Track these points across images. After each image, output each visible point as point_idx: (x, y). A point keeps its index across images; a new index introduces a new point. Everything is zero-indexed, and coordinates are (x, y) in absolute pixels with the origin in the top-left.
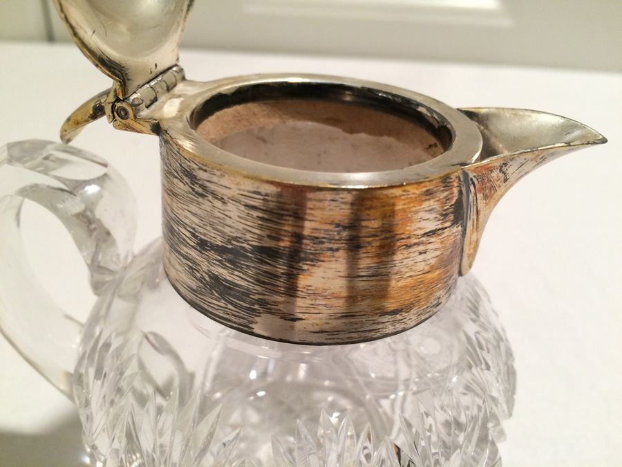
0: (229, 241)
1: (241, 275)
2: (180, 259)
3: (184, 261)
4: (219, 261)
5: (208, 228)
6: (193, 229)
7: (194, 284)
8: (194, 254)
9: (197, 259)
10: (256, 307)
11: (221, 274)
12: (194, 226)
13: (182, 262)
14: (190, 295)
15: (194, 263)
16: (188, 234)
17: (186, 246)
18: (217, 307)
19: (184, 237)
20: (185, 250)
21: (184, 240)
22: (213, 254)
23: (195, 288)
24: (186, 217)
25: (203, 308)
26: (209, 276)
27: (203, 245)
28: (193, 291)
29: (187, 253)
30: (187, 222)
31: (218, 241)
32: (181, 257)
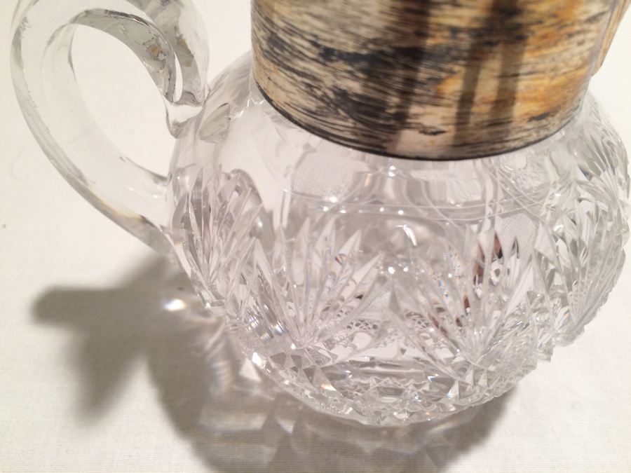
0: (364, 46)
1: (377, 86)
2: (292, 78)
3: (299, 79)
4: (349, 72)
5: (337, 32)
6: (315, 36)
7: (312, 105)
8: (314, 68)
9: (318, 74)
10: (392, 122)
11: (350, 88)
12: (316, 32)
13: (296, 80)
14: (306, 119)
15: (314, 79)
16: (307, 44)
17: (302, 59)
18: (342, 128)
19: (300, 49)
20: (300, 65)
21: (301, 52)
22: (341, 65)
23: (314, 109)
24: (305, 22)
25: (323, 132)
26: (335, 93)
27: (328, 55)
28: (310, 112)
29: (305, 68)
30: (306, 28)
31: (350, 47)
32: (295, 76)
